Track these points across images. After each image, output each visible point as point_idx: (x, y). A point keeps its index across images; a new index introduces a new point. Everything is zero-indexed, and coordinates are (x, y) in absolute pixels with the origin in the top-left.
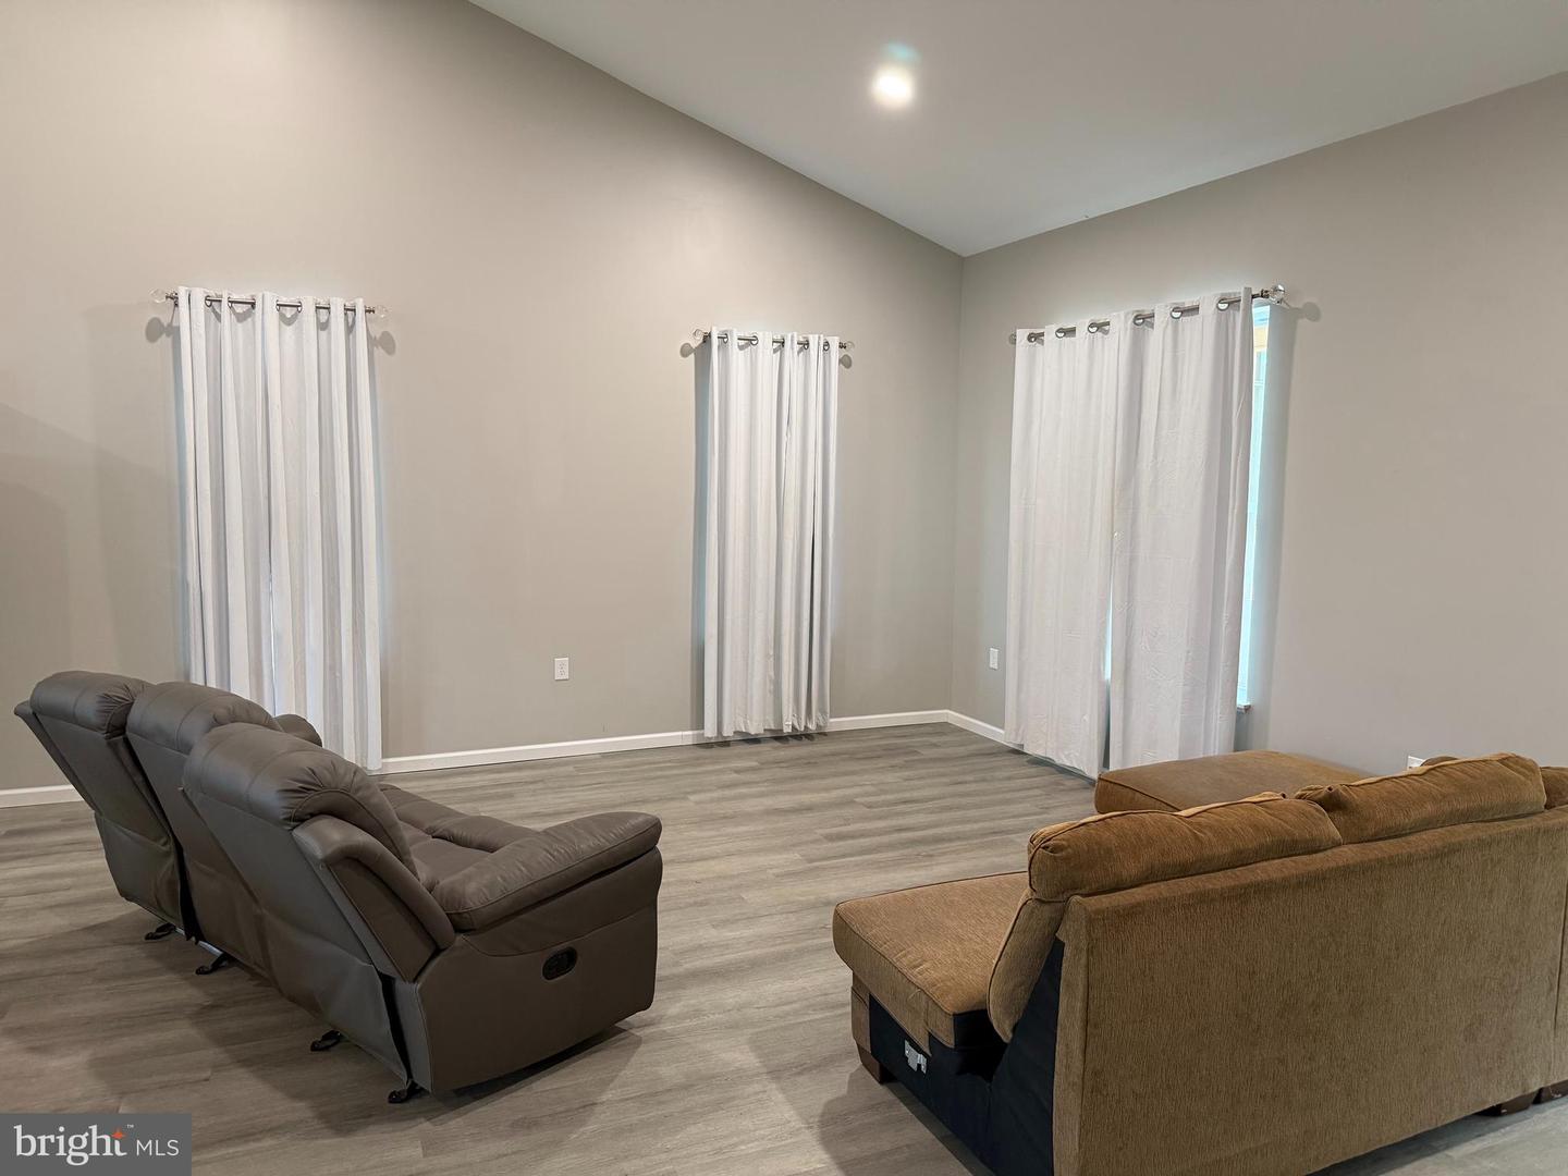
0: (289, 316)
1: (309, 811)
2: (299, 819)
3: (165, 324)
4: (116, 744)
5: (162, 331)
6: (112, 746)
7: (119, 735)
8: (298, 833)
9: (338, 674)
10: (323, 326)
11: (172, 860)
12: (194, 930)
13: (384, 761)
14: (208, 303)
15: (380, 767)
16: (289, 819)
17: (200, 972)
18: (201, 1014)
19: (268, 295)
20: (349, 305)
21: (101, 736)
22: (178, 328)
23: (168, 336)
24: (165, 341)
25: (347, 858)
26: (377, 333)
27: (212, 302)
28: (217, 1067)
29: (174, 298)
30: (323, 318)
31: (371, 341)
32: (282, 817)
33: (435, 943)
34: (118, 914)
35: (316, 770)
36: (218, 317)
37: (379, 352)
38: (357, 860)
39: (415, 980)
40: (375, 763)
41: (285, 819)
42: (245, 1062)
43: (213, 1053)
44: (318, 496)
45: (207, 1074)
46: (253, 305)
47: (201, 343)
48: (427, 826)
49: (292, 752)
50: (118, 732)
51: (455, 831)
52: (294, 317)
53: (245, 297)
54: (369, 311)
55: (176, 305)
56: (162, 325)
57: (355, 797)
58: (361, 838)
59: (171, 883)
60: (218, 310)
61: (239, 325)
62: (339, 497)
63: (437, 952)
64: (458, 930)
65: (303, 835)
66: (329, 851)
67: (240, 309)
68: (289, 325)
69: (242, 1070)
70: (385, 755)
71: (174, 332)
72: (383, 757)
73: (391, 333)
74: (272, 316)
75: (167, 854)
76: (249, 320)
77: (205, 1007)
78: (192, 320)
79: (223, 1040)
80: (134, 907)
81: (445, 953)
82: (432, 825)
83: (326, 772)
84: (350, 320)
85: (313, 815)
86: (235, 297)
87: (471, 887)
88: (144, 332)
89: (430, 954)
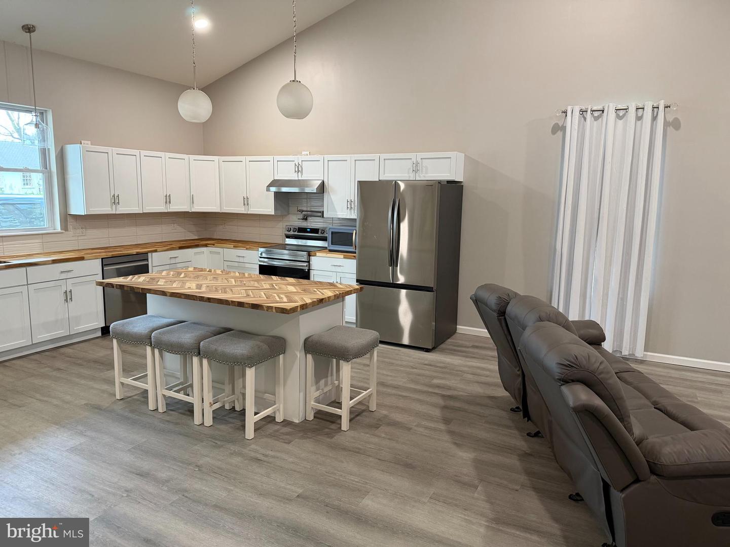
0: (621, 115)
1: (572, 378)
2: (566, 381)
3: (560, 125)
4: (501, 319)
5: (559, 129)
6: (500, 320)
7: (502, 316)
8: (563, 388)
9: (625, 303)
10: (639, 118)
11: (520, 379)
12: (527, 415)
13: (645, 353)
14: (581, 113)
15: (642, 356)
16: (560, 380)
17: (529, 434)
18: (525, 456)
19: (611, 105)
20: (655, 105)
21: (495, 315)
22: (566, 127)
23: (561, 131)
24: (560, 134)
25: (586, 410)
26: (670, 118)
27: (583, 112)
28: (523, 486)
29: (565, 112)
30: (640, 114)
31: (666, 124)
32: (557, 377)
33: (636, 474)
34: (502, 395)
35: (578, 357)
36: (585, 119)
37: (670, 129)
38: (592, 413)
39: (622, 491)
40: (640, 353)
41: (558, 379)
42: (536, 489)
43: (523, 478)
44: (625, 209)
45: (518, 487)
46: (603, 111)
47: (575, 134)
48: (654, 399)
49: (570, 343)
50: (502, 314)
51: (669, 408)
52: (624, 115)
53: (600, 108)
54: (667, 107)
55: (566, 116)
56: (559, 126)
57: (598, 377)
58: (598, 402)
59: (519, 389)
60: (585, 116)
61: (595, 122)
62: (637, 209)
63: (637, 481)
64: (653, 472)
65: (565, 389)
66: (578, 403)
67: (596, 114)
68: (620, 120)
69: (534, 493)
70: (646, 350)
71: (563, 129)
72: (644, 351)
73: (680, 119)
74: (612, 115)
75: (519, 375)
76: (600, 119)
77: (527, 453)
78: (572, 123)
79: (529, 473)
80: (507, 394)
81: (642, 483)
82: (658, 399)
83: (583, 359)
84: (655, 113)
85: (573, 381)
86: (595, 108)
87: (667, 450)
88: (550, 130)
89: (632, 481)
